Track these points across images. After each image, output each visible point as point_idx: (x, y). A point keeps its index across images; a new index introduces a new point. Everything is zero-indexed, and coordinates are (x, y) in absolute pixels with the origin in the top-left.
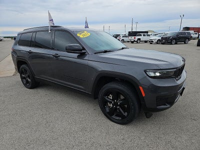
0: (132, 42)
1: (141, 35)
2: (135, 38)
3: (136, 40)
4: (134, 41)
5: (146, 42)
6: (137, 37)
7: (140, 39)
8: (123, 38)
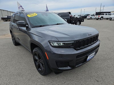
0: (97, 19)
1: (104, 14)
2: (99, 16)
3: (100, 17)
4: (99, 18)
5: (107, 19)
6: (101, 16)
7: (103, 17)
8: (91, 17)
